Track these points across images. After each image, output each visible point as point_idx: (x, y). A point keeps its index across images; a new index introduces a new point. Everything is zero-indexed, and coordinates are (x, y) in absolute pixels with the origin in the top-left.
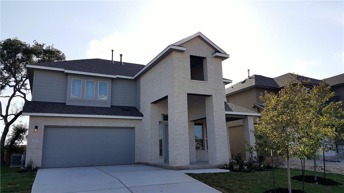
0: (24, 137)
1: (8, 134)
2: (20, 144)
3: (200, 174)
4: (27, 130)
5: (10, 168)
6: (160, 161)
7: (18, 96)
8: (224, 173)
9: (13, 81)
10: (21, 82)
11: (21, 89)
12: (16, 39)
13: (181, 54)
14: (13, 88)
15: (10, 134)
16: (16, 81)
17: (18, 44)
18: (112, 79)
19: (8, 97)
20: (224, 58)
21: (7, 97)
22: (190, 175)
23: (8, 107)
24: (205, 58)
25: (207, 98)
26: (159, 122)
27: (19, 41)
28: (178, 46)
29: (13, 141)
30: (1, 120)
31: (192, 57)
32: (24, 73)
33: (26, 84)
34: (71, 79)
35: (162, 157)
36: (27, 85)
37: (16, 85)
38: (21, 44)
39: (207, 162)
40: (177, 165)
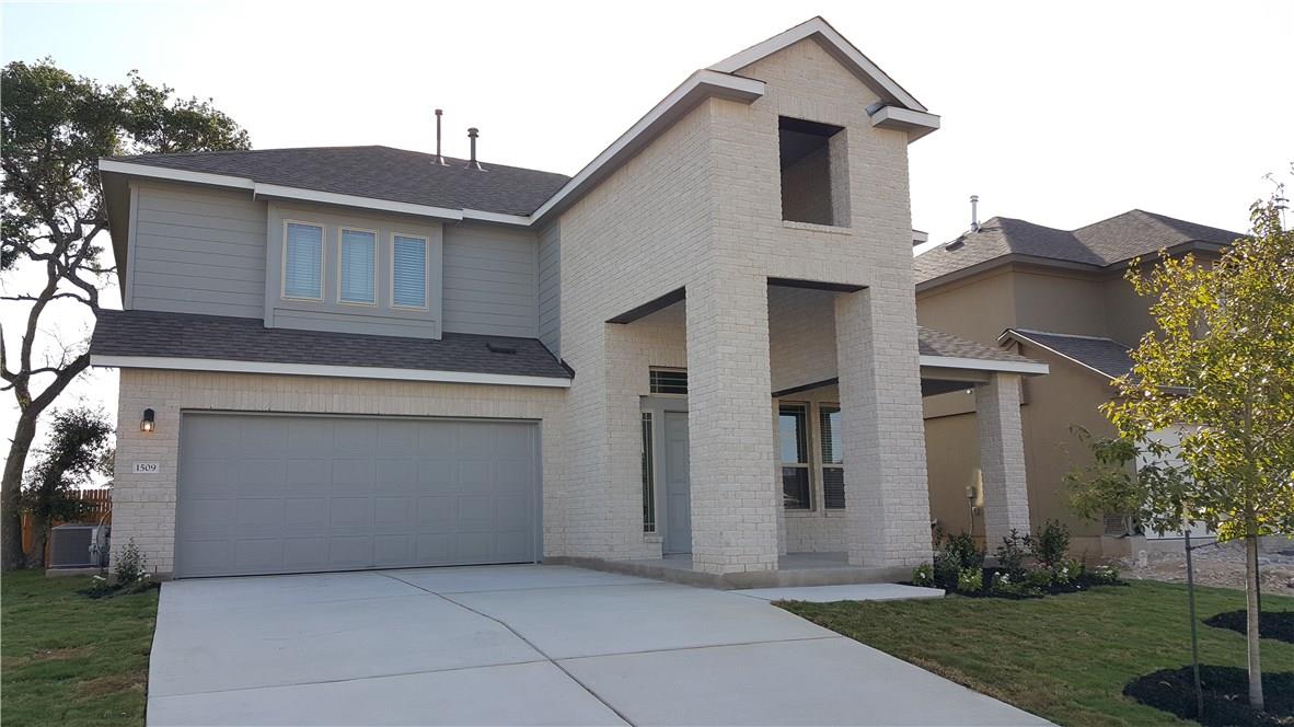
0: (95, 457)
1: (34, 444)
2: (84, 487)
3: (831, 604)
4: (106, 430)
5: (47, 580)
6: (647, 550)
7: (68, 295)
8: (926, 602)
9: (46, 237)
10: (75, 242)
11: (77, 270)
12: (48, 64)
13: (745, 108)
14: (45, 262)
15: (43, 448)
16: (55, 237)
17: (56, 85)
18: (447, 224)
19: (29, 298)
20: (916, 131)
21: (24, 298)
22: (795, 607)
23: (28, 341)
24: (841, 128)
25: (842, 299)
26: (641, 396)
27: (62, 72)
28: (732, 74)
29: (52, 473)
30: (3, 389)
31: (786, 124)
32: (89, 205)
33: (98, 250)
34: (280, 225)
35: (654, 536)
36: (99, 255)
37: (57, 253)
38: (71, 86)
39: (843, 557)
40: (729, 569)
